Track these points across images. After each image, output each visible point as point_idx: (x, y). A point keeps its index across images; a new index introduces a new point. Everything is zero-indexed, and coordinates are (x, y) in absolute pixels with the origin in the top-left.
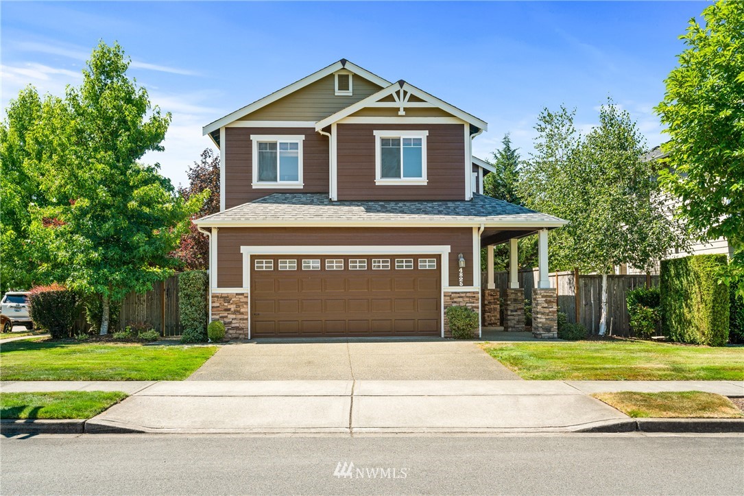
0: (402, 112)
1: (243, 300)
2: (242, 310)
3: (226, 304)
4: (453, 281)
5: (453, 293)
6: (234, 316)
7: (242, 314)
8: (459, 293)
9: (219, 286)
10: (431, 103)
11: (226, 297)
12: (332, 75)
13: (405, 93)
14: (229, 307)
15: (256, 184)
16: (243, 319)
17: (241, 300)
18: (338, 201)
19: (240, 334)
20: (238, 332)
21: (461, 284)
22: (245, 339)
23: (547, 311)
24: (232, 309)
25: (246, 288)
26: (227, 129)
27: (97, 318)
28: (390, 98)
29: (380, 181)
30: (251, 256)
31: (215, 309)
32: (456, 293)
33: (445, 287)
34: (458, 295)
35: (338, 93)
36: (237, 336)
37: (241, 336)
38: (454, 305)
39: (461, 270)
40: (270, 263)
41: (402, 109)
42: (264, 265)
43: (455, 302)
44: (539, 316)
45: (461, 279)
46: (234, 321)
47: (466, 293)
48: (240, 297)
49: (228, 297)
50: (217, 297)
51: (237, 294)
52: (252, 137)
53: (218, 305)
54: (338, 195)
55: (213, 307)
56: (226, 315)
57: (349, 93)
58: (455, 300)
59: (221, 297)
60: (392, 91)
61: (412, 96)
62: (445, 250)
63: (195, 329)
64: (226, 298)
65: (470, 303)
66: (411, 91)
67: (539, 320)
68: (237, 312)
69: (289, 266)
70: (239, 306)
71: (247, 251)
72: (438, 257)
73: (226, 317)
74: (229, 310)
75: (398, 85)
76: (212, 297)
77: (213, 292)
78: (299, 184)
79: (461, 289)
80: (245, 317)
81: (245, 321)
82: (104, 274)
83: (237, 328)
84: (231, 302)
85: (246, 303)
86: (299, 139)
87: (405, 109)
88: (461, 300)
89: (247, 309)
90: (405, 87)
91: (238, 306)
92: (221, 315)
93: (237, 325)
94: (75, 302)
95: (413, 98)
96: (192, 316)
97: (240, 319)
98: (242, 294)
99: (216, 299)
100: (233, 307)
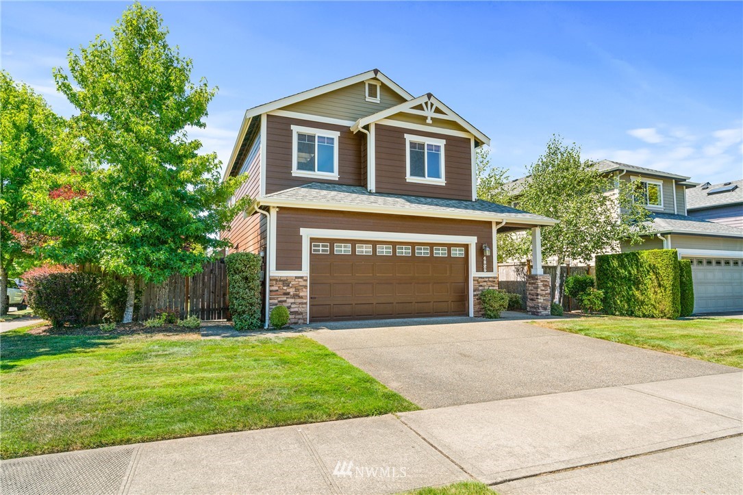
0: (429, 121)
1: (303, 283)
2: (301, 294)
3: (285, 288)
4: (480, 268)
5: (479, 278)
6: (293, 300)
7: (302, 298)
8: (483, 278)
9: (278, 269)
10: (450, 117)
11: (285, 280)
12: (363, 83)
13: (432, 105)
14: (288, 291)
15: (296, 172)
16: (302, 303)
17: (301, 284)
18: (376, 193)
19: (299, 319)
20: (297, 317)
21: (485, 270)
22: (304, 324)
23: (544, 293)
24: (292, 293)
25: (305, 271)
26: (268, 115)
27: (119, 303)
28: (420, 107)
29: (410, 179)
30: (311, 238)
31: (273, 293)
32: (481, 278)
33: (473, 273)
34: (483, 280)
35: (368, 99)
36: (296, 321)
37: (300, 321)
38: (481, 288)
39: (485, 258)
40: (326, 246)
41: (429, 118)
42: (321, 248)
43: (481, 286)
44: (539, 297)
45: (485, 266)
46: (293, 306)
47: (489, 278)
48: (300, 280)
49: (287, 280)
50: (276, 280)
51: (296, 277)
52: (293, 127)
53: (277, 288)
54: (376, 188)
55: (271, 291)
56: (285, 299)
57: (377, 100)
58: (481, 284)
59: (280, 281)
60: (422, 101)
61: (437, 109)
62: (472, 241)
63: (252, 315)
64: (286, 282)
65: (492, 286)
66: (436, 104)
67: (539, 301)
68: (296, 296)
69: (344, 250)
70: (299, 290)
71: (306, 233)
72: (466, 247)
73: (285, 301)
74: (288, 294)
75: (426, 97)
76: (271, 280)
77: (271, 275)
78: (334, 176)
79: (485, 274)
80: (305, 301)
81: (304, 306)
82: (145, 254)
83: (296, 313)
84: (290, 285)
85: (306, 287)
86: (335, 135)
87: (432, 118)
88: (485, 284)
89: (306, 293)
90: (432, 100)
91: (297, 290)
92: (279, 299)
93: (296, 310)
94: (96, 286)
95: (438, 111)
96: (251, 301)
97: (300, 303)
98: (302, 277)
99: (274, 282)
100: (292, 291)
